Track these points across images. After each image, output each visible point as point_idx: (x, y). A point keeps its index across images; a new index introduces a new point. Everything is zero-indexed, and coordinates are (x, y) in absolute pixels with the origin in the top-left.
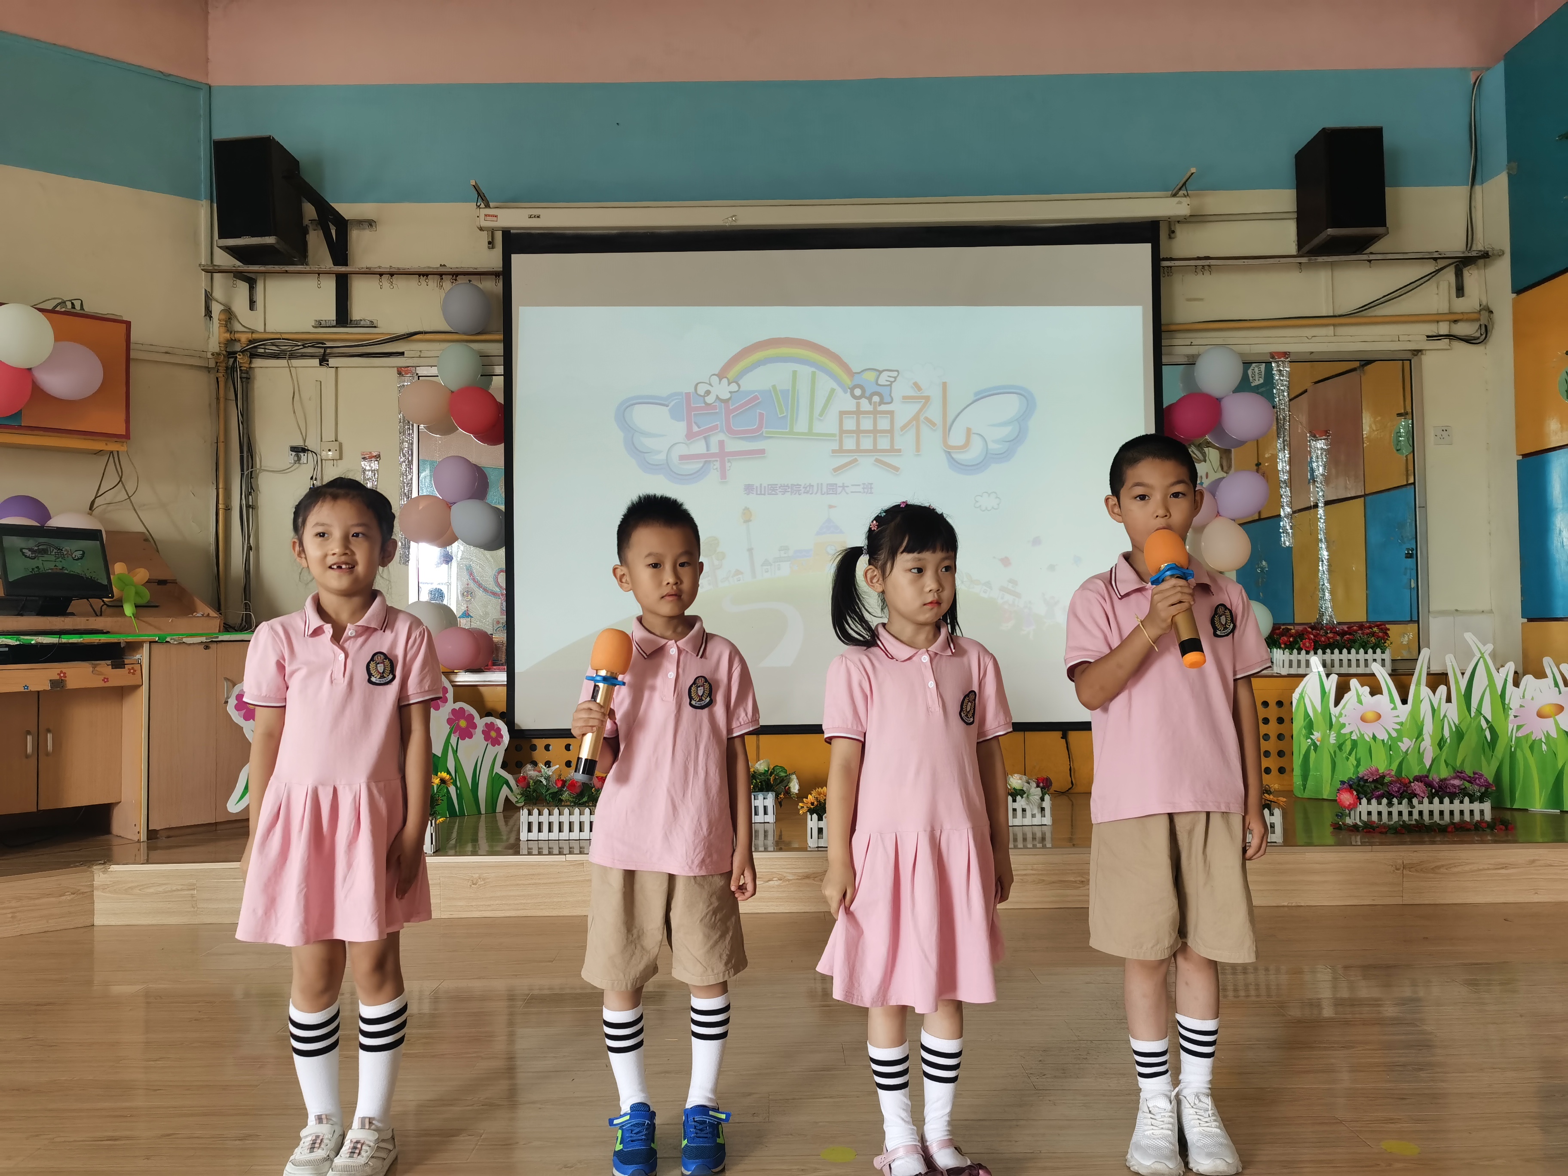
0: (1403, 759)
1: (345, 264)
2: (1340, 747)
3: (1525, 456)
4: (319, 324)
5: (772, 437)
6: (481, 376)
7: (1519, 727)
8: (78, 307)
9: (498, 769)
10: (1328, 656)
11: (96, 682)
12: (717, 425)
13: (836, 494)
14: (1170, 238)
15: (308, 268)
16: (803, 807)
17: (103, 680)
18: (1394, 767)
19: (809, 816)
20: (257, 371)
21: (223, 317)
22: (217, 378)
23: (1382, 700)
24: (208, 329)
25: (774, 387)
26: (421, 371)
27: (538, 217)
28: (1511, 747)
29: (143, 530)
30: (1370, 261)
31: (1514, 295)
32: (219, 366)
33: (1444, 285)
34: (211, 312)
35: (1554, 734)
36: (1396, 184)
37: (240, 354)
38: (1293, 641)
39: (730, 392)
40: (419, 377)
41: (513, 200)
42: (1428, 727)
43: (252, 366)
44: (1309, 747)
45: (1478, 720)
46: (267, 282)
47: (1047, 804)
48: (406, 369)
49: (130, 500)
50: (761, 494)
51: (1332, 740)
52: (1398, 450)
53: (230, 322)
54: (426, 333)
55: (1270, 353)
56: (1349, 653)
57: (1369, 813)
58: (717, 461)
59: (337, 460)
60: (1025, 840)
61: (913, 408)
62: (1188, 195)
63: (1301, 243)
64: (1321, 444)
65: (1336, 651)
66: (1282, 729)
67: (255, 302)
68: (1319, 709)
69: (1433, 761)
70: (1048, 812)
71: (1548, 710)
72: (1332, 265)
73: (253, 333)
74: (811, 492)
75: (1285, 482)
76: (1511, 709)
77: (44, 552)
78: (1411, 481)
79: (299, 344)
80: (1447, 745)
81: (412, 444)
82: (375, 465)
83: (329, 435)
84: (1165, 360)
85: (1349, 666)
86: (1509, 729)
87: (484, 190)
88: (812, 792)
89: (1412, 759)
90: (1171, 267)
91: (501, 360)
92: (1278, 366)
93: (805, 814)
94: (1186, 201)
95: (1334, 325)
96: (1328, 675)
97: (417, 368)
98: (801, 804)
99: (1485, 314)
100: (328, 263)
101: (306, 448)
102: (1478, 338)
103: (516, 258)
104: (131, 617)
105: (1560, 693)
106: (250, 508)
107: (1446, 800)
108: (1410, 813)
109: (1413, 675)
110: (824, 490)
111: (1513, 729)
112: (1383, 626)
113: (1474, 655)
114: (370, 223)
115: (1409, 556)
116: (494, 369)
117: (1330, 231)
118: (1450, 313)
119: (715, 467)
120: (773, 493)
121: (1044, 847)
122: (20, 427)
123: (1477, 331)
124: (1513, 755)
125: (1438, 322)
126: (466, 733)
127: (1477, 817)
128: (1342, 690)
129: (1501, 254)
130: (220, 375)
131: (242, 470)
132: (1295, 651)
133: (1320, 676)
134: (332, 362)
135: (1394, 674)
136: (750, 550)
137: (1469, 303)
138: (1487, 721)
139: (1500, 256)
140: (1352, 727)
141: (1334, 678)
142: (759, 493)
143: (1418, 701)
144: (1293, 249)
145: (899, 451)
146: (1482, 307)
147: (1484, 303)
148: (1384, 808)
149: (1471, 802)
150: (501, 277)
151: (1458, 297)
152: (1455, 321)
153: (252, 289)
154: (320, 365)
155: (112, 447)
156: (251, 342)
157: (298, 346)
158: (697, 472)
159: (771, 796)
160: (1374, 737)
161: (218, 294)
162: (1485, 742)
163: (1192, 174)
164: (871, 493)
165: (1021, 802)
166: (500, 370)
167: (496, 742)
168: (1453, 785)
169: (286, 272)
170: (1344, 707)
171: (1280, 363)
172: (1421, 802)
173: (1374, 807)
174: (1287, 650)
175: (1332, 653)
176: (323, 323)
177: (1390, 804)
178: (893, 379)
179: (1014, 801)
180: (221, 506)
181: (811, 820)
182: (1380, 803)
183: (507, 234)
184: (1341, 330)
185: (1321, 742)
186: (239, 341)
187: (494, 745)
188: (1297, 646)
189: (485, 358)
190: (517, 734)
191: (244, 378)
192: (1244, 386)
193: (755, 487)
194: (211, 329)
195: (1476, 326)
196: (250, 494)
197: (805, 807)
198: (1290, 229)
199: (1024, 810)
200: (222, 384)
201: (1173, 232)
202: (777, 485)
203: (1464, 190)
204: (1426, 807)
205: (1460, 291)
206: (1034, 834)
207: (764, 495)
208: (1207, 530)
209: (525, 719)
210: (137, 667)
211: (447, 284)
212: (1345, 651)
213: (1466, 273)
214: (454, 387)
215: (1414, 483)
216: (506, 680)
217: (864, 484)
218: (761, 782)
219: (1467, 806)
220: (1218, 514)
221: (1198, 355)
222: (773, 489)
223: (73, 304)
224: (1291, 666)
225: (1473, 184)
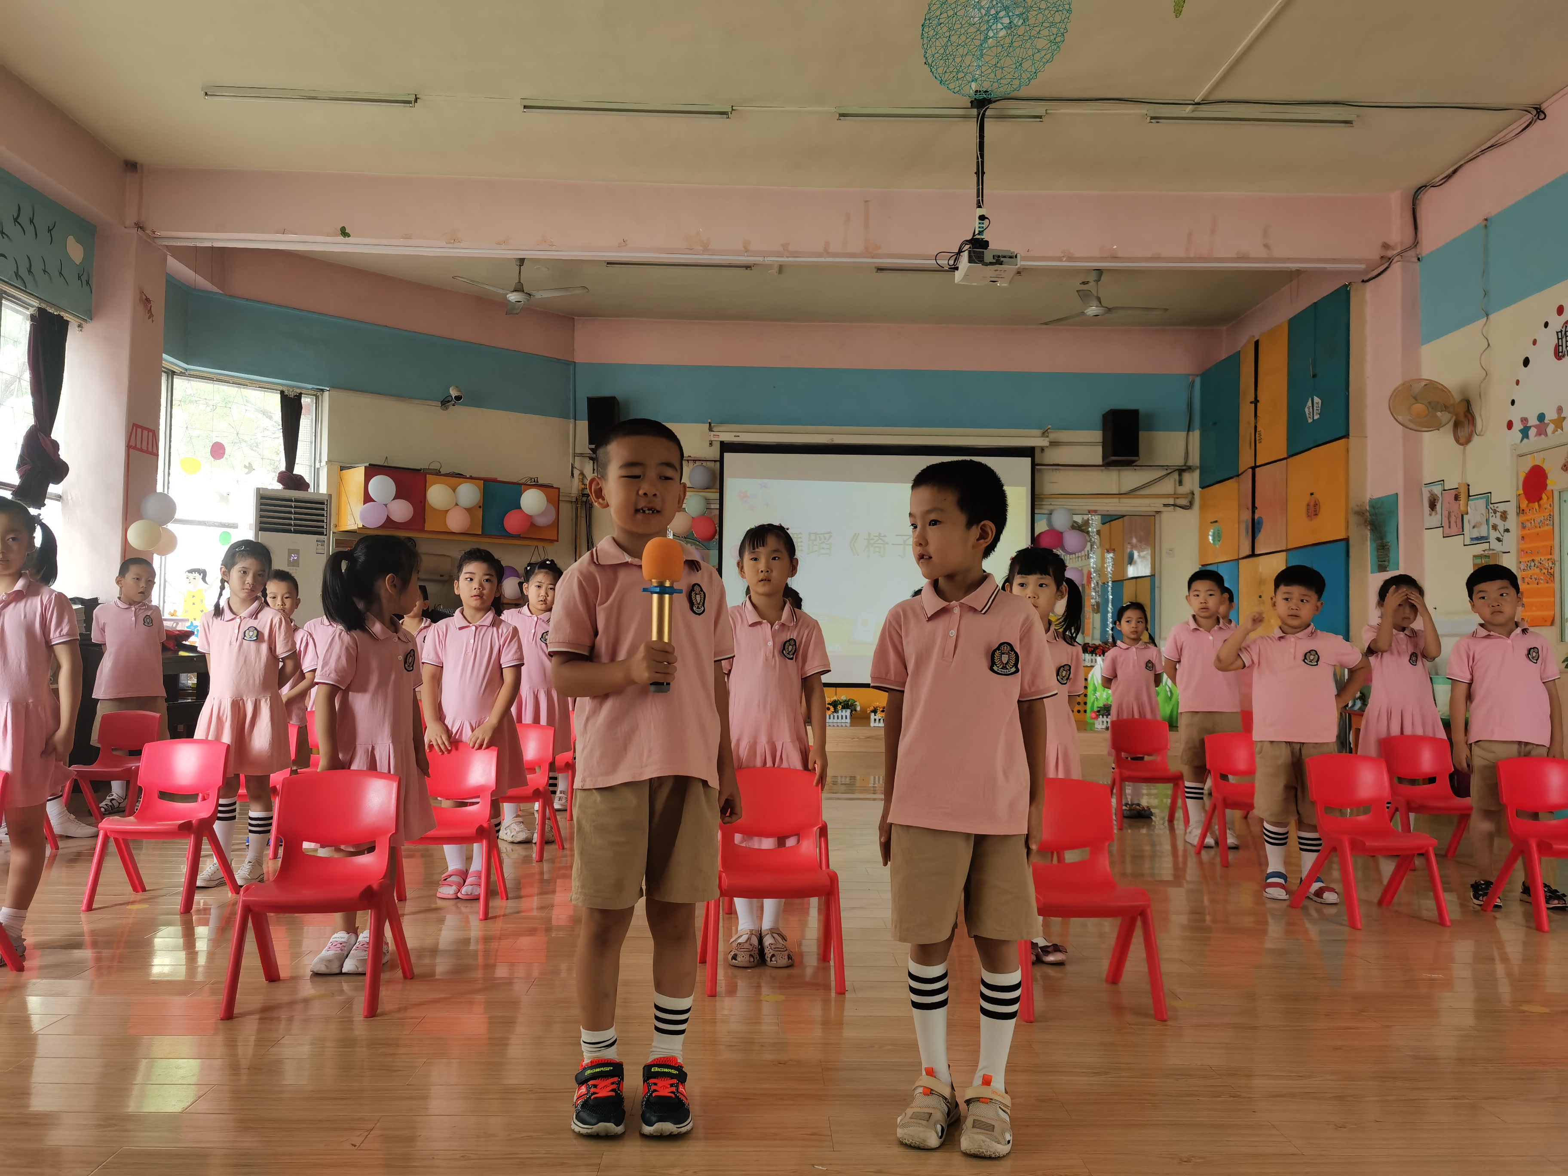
6: (708, 509)
8: (535, 481)
14: (1042, 452)
21: (580, 477)
22: (577, 508)
24: (573, 482)
27: (739, 436)
30: (1135, 469)
31: (1201, 489)
32: (578, 501)
33: (1173, 480)
34: (574, 473)
36: (1151, 430)
41: (726, 429)
55: (1088, 510)
62: (1049, 435)
63: (1103, 459)
64: (1111, 555)
72: (1119, 470)
78: (1154, 574)
84: (1036, 512)
87: (710, 421)
90: (1040, 469)
91: (716, 503)
92: (1092, 517)
94: (1047, 438)
95: (1120, 498)
99: (1191, 495)
102: (1188, 506)
103: (726, 455)
116: (714, 506)
117: (1113, 458)
118: (1175, 494)
123: (1187, 503)
125: (1169, 498)
129: (1196, 468)
130: (579, 505)
132: (1094, 655)
137: (1183, 490)
144: (1100, 462)
146: (1189, 492)
147: (1190, 490)
150: (718, 463)
151: (1179, 486)
152: (1178, 498)
159: (849, 711)
161: (577, 465)
171: (1093, 515)
183: (722, 443)
184: (1123, 500)
189: (708, 501)
192: (1074, 526)
195: (1186, 501)
198: (1099, 449)
200: (579, 510)
201: (1043, 450)
203: (1185, 433)
205: (1181, 483)
213: (1182, 475)
214: (694, 516)
221: (1053, 510)
225: (1188, 431)
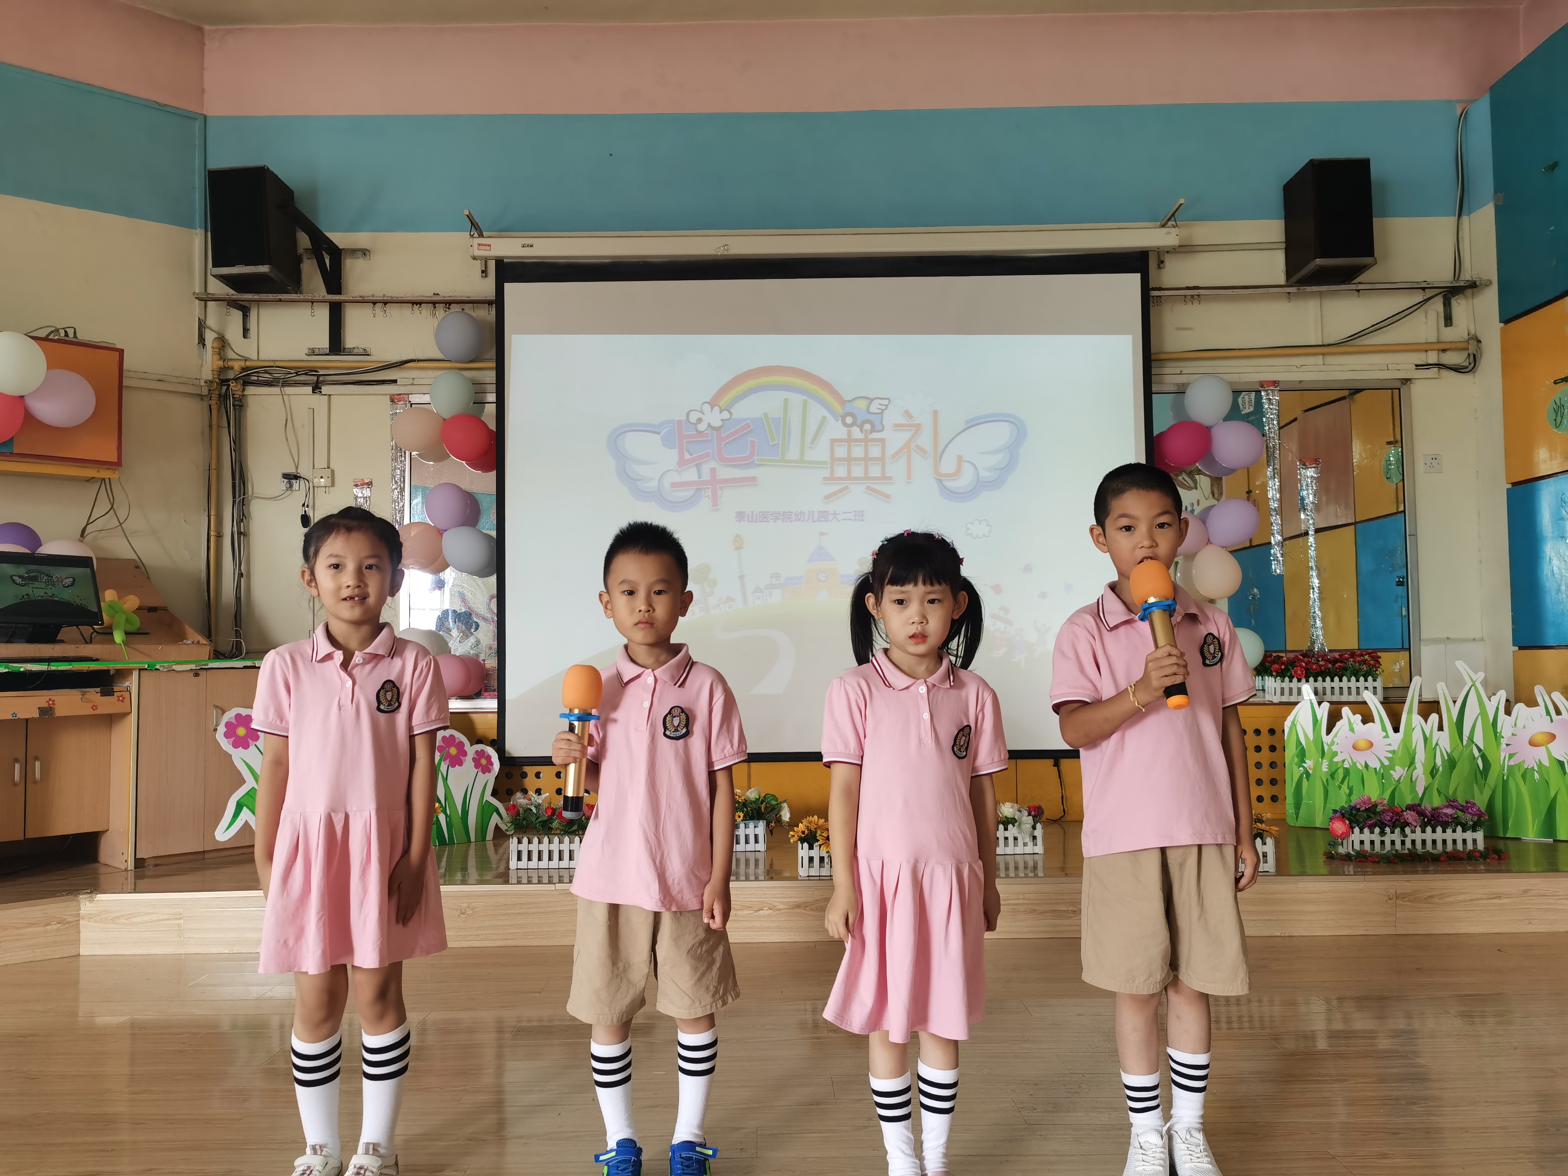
0: (1395, 789)
1: (339, 292)
2: (1333, 775)
3: (1514, 484)
4: (312, 352)
5: (765, 464)
6: (474, 403)
7: (1511, 756)
8: (71, 335)
9: (488, 797)
10: (1320, 684)
11: (85, 710)
12: (709, 452)
13: (827, 521)
14: (1159, 268)
15: (301, 297)
16: (794, 836)
17: (92, 708)
18: (1387, 795)
19: (800, 845)
20: (249, 398)
21: (216, 345)
22: (210, 406)
23: (1374, 728)
24: (201, 357)
25: (765, 414)
26: (414, 399)
27: (531, 246)
28: (1504, 775)
29: (135, 557)
30: (1358, 291)
31: (1502, 325)
32: (212, 394)
33: (1432, 315)
34: (204, 340)
35: (1546, 762)
36: (1383, 215)
37: (234, 381)
38: (1284, 669)
39: (722, 420)
40: (411, 404)
41: (505, 230)
42: (1420, 756)
43: (245, 393)
44: (1301, 776)
45: (1471, 747)
46: (261, 311)
47: (1039, 832)
48: (399, 396)
49: (122, 527)
50: (752, 521)
51: (1325, 768)
52: (1387, 478)
53: (224, 351)
54: (419, 361)
55: (1260, 382)
56: (1341, 681)
57: (1362, 842)
58: (709, 488)
59: (329, 487)
60: (1016, 868)
61: (905, 436)
62: (1177, 226)
63: (1289, 274)
64: (1311, 472)
65: (1328, 679)
66: (1273, 756)
67: (248, 330)
68: (1311, 736)
69: (1426, 789)
70: (1039, 840)
71: (1539, 738)
72: (1321, 294)
73: (246, 360)
74: (802, 519)
75: (1275, 510)
76: (1503, 737)
77: (34, 579)
78: (1401, 509)
79: (292, 371)
80: (1439, 773)
81: (404, 471)
82: (367, 492)
83: (321, 462)
84: (1155, 388)
85: (1341, 693)
86: (1501, 757)
87: (477, 220)
88: (803, 821)
89: (1404, 788)
90: (1160, 296)
91: (493, 388)
92: (1268, 395)
93: (796, 843)
94: (1174, 231)
95: (1323, 354)
96: (1320, 703)
97: (410, 396)
98: (791, 833)
99: (1473, 343)
100: (321, 291)
101: (298, 475)
102: (1467, 367)
104: (120, 644)
105: (1552, 721)
106: (242, 534)
107: (1439, 829)
108: (1403, 843)
109: (1405, 703)
110: (816, 517)
111: (1505, 757)
112: (1374, 654)
113: (1465, 684)
114: (365, 252)
115: (1400, 584)
116: (486, 396)
117: (1319, 261)
118: (1439, 342)
119: (706, 495)
120: (765, 520)
121: (1036, 876)
122: (12, 454)
123: (1466, 359)
124: (1505, 784)
125: (1426, 351)
126: (456, 761)
127: (1470, 846)
128: (1334, 718)
129: (1489, 283)
130: (213, 402)
131: (234, 497)
132: (1287, 679)
133: (1312, 703)
134: (325, 389)
135: (1385, 702)
136: (742, 577)
137: (1458, 332)
138: (1479, 750)
139: (1487, 285)
140: (1344, 756)
141: (1326, 706)
142: (750, 520)
143: (1410, 729)
144: (1281, 279)
145: (890, 478)
146: (1470, 336)
147: (1473, 332)
148: (1376, 837)
149: (1464, 831)
150: (494, 305)
151: (1446, 325)
152: (1444, 351)
153: (245, 317)
154: (313, 392)
155: (104, 474)
156: (244, 369)
157: (292, 373)
158: (689, 499)
159: (762, 825)
160: (1367, 766)
161: (211, 321)
162: (1478, 771)
163: (1181, 205)
164: (863, 520)
165: (1012, 831)
166: (492, 397)
167: (486, 769)
168: (1446, 814)
169: (280, 300)
170: (1335, 736)
171: (1269, 391)
172: (1413, 832)
173: (1367, 836)
174: (1279, 678)
175: (1324, 681)
176: (317, 351)
177: (1383, 833)
178: (884, 407)
179: (1006, 829)
180: (212, 533)
181: (802, 849)
182: (1372, 832)
183: (500, 263)
184: (1330, 359)
185: (1314, 770)
186: (232, 368)
187: (484, 773)
188: (1289, 674)
189: (477, 386)
190: (507, 761)
191: (237, 405)
192: (1234, 414)
193: (746, 515)
194: (204, 357)
195: (1465, 354)
196: (242, 520)
197: (796, 836)
198: (1278, 259)
199: (1016, 839)
200: (214, 412)
201: (1162, 262)
202: (769, 512)
203: (1453, 220)
204: (1418, 836)
205: (1448, 320)
206: (1026, 863)
207: (756, 522)
208: (1198, 558)
209: (516, 746)
210: (126, 694)
211: (440, 312)
212: (1336, 679)
213: (1454, 302)
214: (447, 416)
215: (1404, 511)
216: (497, 707)
217: (855, 511)
218: (751, 810)
219: (1459, 835)
220: (1209, 542)
221: (1188, 384)
222: (764, 517)
223: (66, 332)
224: (1282, 694)
225: (1460, 215)
